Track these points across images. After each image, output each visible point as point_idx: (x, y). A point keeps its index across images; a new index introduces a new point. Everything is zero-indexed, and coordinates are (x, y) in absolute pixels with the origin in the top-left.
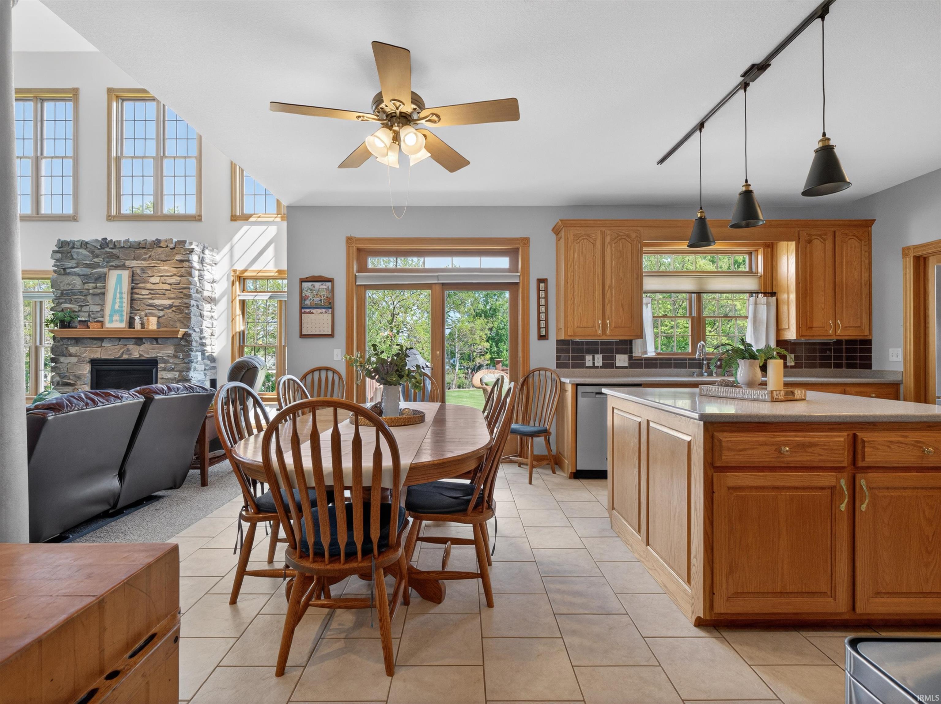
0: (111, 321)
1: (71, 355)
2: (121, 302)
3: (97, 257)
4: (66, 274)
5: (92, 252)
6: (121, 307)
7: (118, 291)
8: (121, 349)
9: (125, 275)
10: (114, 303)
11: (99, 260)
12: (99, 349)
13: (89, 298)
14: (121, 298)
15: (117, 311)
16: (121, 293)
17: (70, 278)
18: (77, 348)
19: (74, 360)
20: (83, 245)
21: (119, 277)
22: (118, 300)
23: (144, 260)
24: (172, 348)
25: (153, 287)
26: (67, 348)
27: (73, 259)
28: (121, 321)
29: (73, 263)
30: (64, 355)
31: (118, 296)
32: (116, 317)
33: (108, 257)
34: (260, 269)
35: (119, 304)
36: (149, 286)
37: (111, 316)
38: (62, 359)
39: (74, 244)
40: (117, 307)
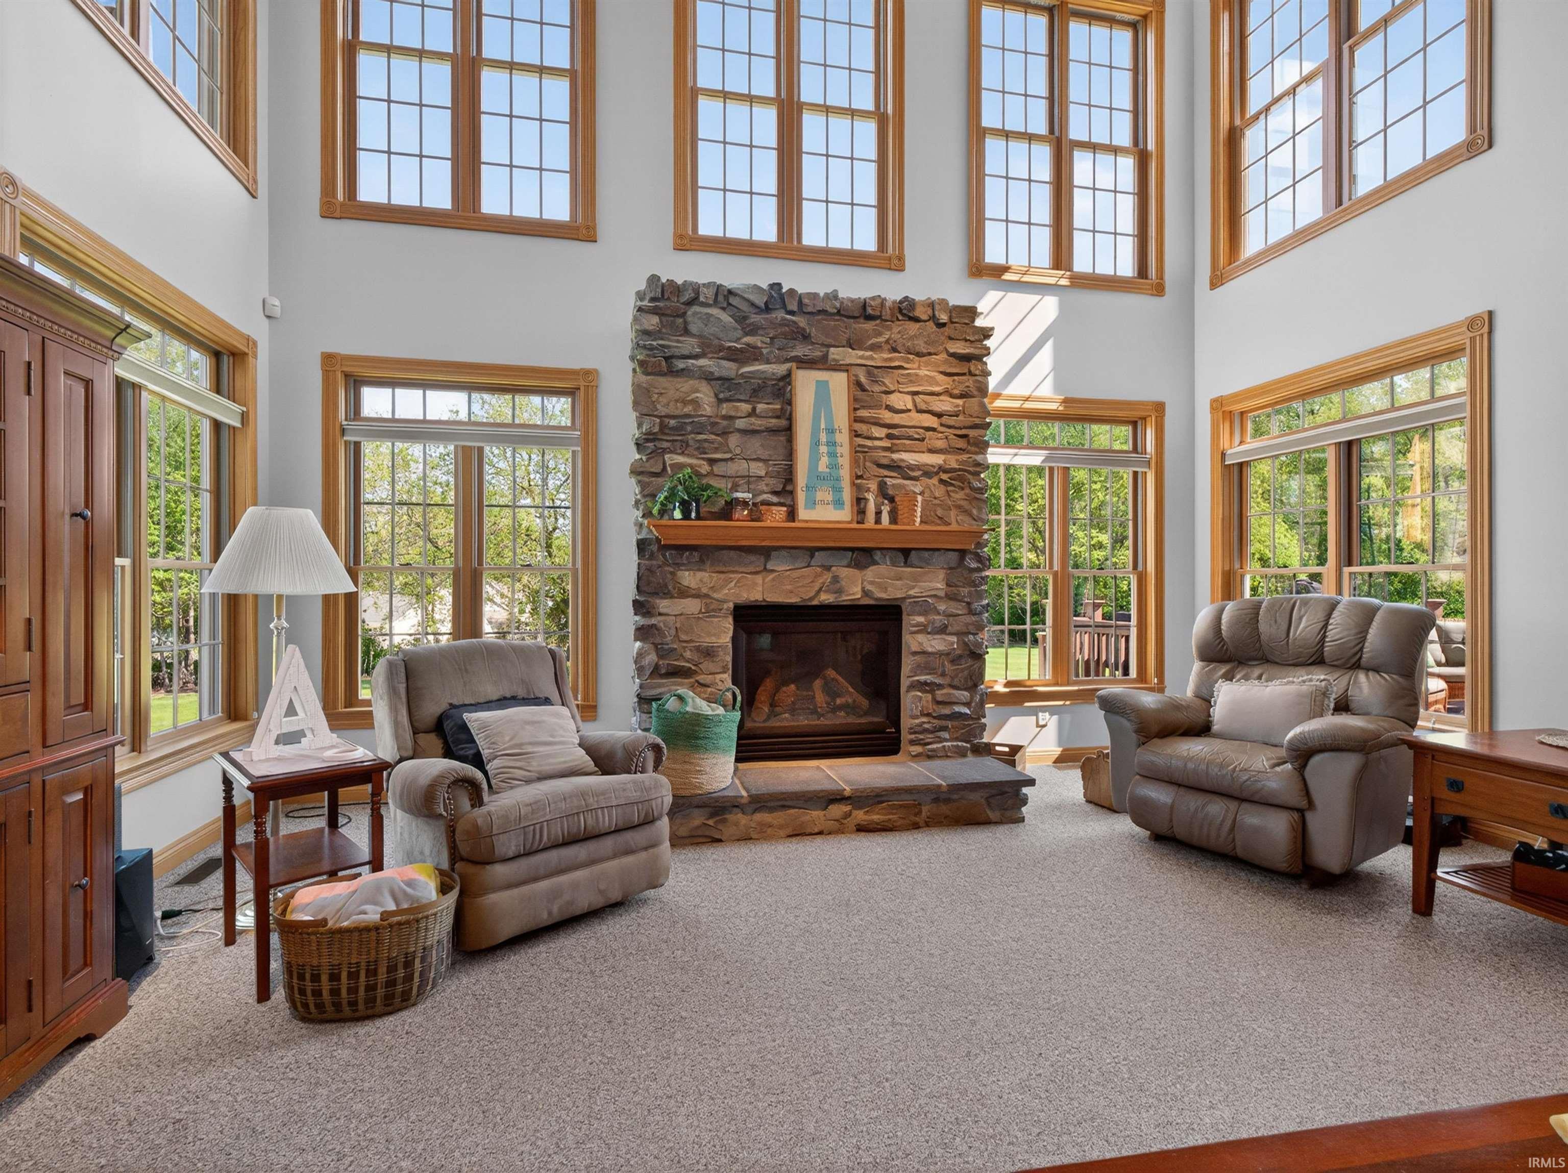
0: (812, 504)
1: (684, 593)
2: (832, 455)
3: (753, 330)
4: (672, 372)
5: (741, 319)
6: (834, 466)
7: (823, 426)
8: (817, 576)
9: (838, 382)
10: (814, 458)
11: (763, 342)
12: (759, 579)
13: (734, 440)
14: (832, 444)
15: (821, 478)
16: (831, 431)
17: (684, 385)
18: (700, 575)
19: (692, 606)
20: (721, 298)
21: (822, 389)
22: (823, 449)
23: (875, 348)
24: (941, 574)
25: (897, 419)
26: (673, 574)
27: (686, 332)
28: (838, 503)
29: (689, 345)
30: (668, 595)
31: (823, 438)
32: (826, 494)
33: (785, 336)
35: (826, 458)
36: (887, 417)
37: (809, 488)
38: (663, 605)
39: (697, 293)
40: (823, 465)
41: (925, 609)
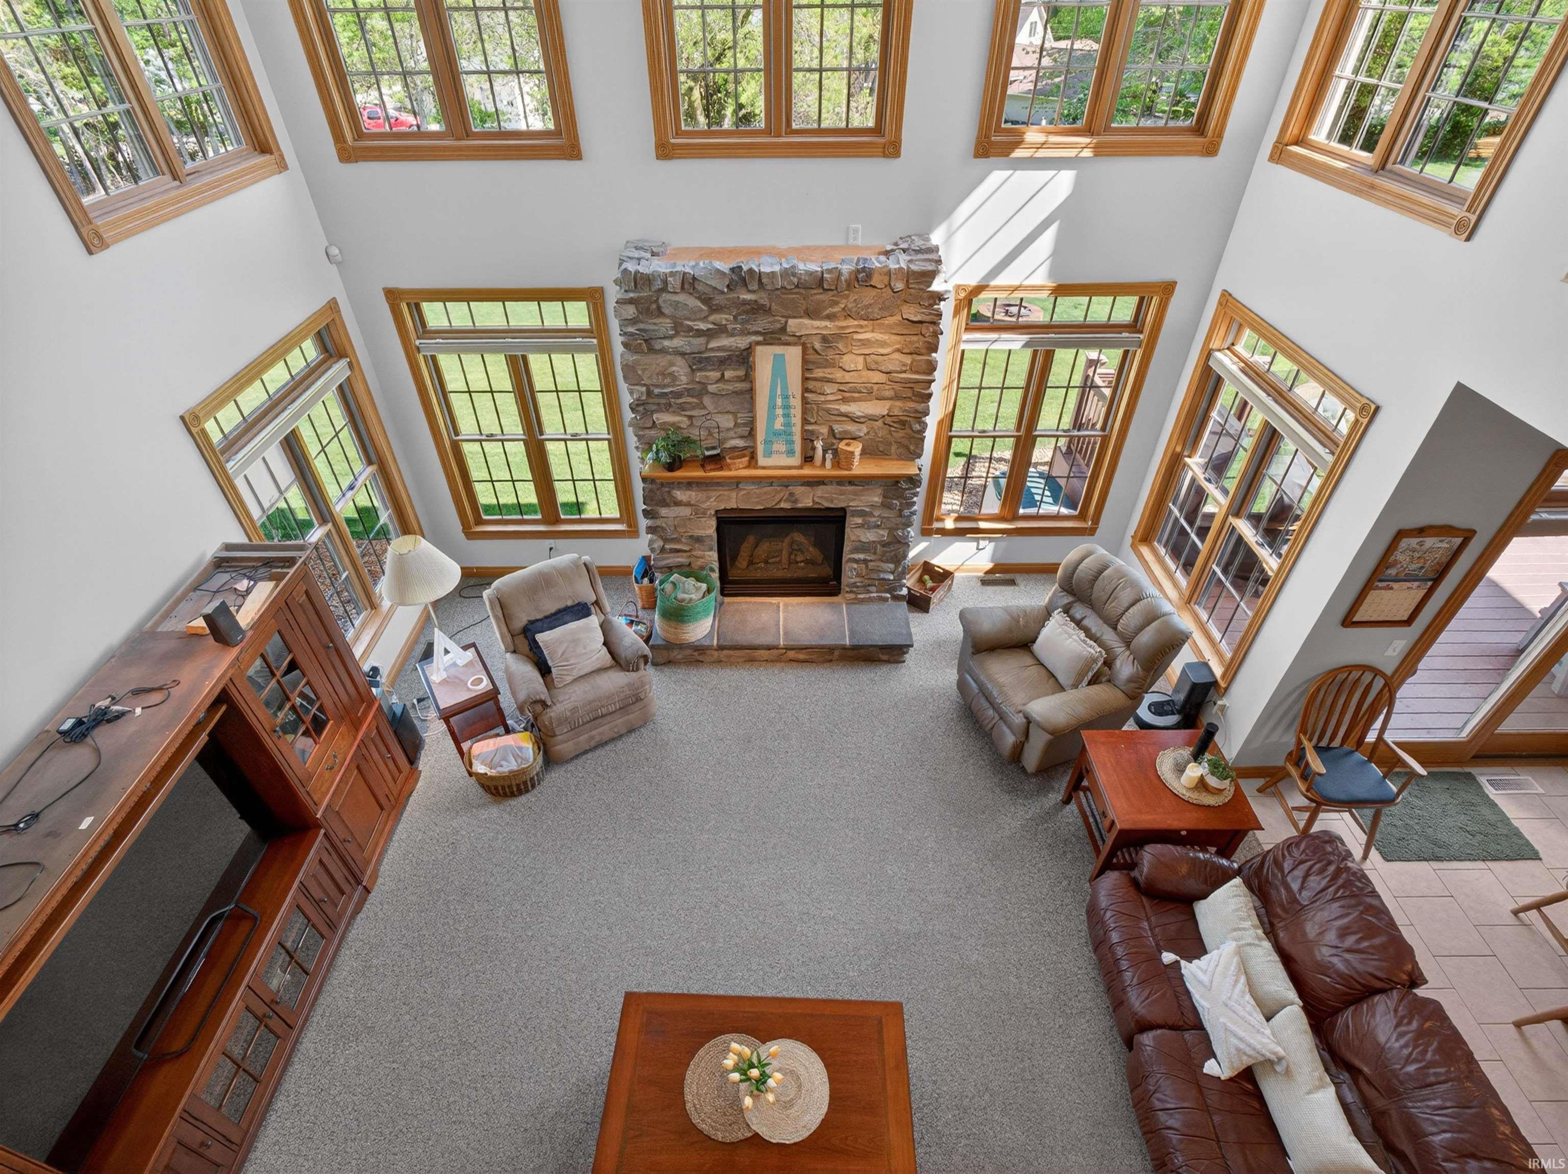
0: (769, 454)
1: (678, 503)
2: (786, 416)
3: (717, 309)
4: (651, 350)
5: (706, 301)
6: (788, 425)
7: (779, 392)
8: (777, 492)
9: (793, 354)
10: (772, 418)
11: (726, 319)
12: (734, 494)
13: (707, 401)
14: (787, 407)
15: (777, 434)
16: (786, 397)
17: (662, 361)
18: (688, 493)
19: (685, 511)
20: (686, 286)
21: (779, 360)
22: (779, 412)
23: (829, 317)
25: (848, 377)
26: (669, 492)
27: (660, 313)
28: (791, 453)
29: (664, 325)
30: (666, 505)
31: (779, 402)
32: (779, 446)
33: (746, 312)
34: (1017, 283)
35: (782, 419)
36: (839, 375)
37: (767, 442)
38: (664, 511)
39: (665, 282)
40: (778, 425)
41: (862, 514)
